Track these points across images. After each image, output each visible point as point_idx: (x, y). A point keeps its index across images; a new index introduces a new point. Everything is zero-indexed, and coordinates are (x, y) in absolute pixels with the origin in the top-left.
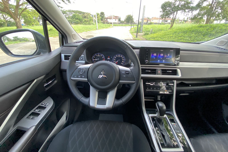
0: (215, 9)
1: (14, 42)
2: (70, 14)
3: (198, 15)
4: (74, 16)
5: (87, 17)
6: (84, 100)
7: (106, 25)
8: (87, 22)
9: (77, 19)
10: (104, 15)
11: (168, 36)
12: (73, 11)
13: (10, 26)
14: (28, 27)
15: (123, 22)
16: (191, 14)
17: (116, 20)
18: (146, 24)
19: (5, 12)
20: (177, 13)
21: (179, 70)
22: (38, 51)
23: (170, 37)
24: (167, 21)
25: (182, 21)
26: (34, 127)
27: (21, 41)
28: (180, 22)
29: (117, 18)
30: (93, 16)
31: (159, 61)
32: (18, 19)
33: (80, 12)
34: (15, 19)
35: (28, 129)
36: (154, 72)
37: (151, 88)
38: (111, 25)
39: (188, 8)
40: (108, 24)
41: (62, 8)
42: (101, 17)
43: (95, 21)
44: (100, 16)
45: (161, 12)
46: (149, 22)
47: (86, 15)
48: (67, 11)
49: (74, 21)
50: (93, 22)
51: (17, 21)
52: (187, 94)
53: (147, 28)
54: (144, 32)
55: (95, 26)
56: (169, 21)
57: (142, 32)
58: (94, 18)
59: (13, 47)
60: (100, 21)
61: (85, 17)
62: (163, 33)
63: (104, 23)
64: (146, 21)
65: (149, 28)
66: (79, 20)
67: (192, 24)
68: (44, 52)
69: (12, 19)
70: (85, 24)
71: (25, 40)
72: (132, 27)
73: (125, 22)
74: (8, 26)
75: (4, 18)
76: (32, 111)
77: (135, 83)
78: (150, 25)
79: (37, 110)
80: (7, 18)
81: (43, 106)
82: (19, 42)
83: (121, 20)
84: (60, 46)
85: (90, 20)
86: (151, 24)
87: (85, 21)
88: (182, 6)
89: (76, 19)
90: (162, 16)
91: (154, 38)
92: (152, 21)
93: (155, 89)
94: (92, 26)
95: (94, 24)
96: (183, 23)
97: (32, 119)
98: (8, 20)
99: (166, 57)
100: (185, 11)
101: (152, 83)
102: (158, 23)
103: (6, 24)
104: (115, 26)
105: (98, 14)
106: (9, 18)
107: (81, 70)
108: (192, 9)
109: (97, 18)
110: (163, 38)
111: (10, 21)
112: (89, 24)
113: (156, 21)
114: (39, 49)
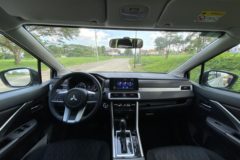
0: (203, 41)
1: (13, 76)
2: (72, 48)
3: (189, 48)
4: (76, 49)
5: (89, 50)
6: (59, 117)
7: (106, 57)
8: (88, 55)
9: (79, 52)
10: (105, 49)
11: (163, 66)
12: (75, 45)
13: (8, 59)
14: (27, 60)
15: (123, 54)
16: (182, 47)
17: (116, 53)
18: (144, 56)
19: (6, 46)
20: (169, 46)
21: (139, 94)
22: (31, 83)
23: (165, 67)
24: (163, 53)
25: (177, 52)
26: (18, 138)
27: (18, 75)
28: (176, 53)
29: (117, 51)
30: (94, 49)
31: (123, 87)
32: (18, 53)
33: (82, 46)
34: (15, 53)
35: (14, 139)
36: (121, 95)
37: (119, 109)
38: (111, 57)
39: (179, 42)
40: (109, 57)
41: (64, 43)
42: (101, 51)
43: (96, 54)
44: (101, 49)
45: (155, 45)
46: (147, 54)
47: (87, 48)
48: (69, 45)
49: (75, 54)
50: (94, 55)
51: (17, 54)
52: (152, 114)
53: (145, 60)
54: (142, 63)
55: (96, 58)
56: (165, 53)
57: (140, 63)
58: (95, 51)
59: (11, 80)
60: (101, 54)
61: (87, 50)
62: (159, 64)
63: (105, 55)
64: (144, 53)
65: (146, 60)
66: (81, 53)
67: (186, 55)
68: (36, 84)
69: (12, 52)
70: (86, 57)
71: (22, 74)
72: (131, 59)
73: (124, 54)
74: (6, 59)
75: (3, 51)
76: (19, 128)
77: (97, 102)
78: (147, 57)
79: (22, 128)
80: (7, 51)
81: (28, 125)
82: (17, 76)
83: (121, 52)
84: (51, 79)
85: (92, 53)
86: (149, 55)
87: (86, 53)
88: (172, 40)
89: (77, 52)
90: (156, 49)
91: (151, 68)
92: (149, 53)
93: (122, 109)
94: (92, 58)
95: (94, 57)
96: (178, 54)
97: (18, 133)
98: (7, 53)
99: (129, 85)
100: (176, 45)
101: (120, 105)
102: (155, 55)
103: (4, 57)
104: (116, 58)
105: (99, 48)
106: (8, 51)
107: (59, 95)
108: (182, 43)
109: (98, 51)
110: (159, 68)
111: (8, 54)
112: (90, 56)
113: (154, 53)
114: (33, 81)
